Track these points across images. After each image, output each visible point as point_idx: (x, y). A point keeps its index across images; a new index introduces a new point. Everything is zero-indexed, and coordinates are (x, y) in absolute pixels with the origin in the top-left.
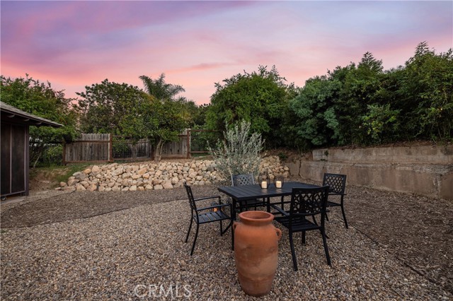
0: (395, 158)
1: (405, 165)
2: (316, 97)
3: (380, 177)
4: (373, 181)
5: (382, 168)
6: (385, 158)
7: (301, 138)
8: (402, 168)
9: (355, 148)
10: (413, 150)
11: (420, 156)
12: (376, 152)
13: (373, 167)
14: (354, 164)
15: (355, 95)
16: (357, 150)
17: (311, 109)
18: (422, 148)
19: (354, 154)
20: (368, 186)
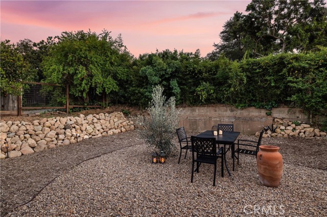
0: (208, 113)
1: (216, 117)
2: (166, 70)
3: (203, 125)
4: (199, 128)
5: (204, 119)
6: (203, 114)
7: (147, 98)
8: (215, 119)
9: (185, 107)
10: (217, 109)
11: (220, 112)
12: (198, 110)
13: (199, 119)
14: (187, 117)
15: (191, 73)
16: (187, 108)
17: (160, 77)
18: (221, 108)
19: (185, 111)
20: (196, 131)
